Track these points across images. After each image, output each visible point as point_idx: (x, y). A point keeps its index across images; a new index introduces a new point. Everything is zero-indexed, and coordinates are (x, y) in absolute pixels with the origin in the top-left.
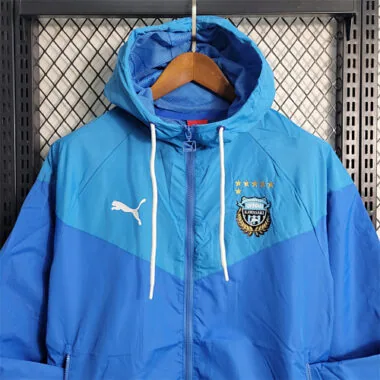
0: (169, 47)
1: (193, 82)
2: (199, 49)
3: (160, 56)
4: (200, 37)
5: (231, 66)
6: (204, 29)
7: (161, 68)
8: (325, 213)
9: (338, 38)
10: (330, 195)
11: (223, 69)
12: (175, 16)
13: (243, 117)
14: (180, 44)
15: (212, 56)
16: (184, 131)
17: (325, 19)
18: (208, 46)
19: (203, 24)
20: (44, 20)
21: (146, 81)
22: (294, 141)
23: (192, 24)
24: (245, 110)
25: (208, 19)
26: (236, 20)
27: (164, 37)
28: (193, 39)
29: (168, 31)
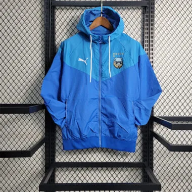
0: (95, 15)
1: (101, 25)
2: (103, 16)
3: (92, 18)
4: (103, 12)
5: (112, 20)
6: (105, 10)
7: (92, 21)
8: (138, 61)
9: (143, 13)
10: (139, 57)
11: (110, 22)
12: (96, 6)
13: (115, 34)
14: (98, 14)
15: (107, 18)
16: (99, 37)
17: (140, 8)
18: (105, 15)
19: (104, 9)
20: (58, 7)
21: (88, 25)
22: (130, 41)
23: (101, 8)
24: (116, 31)
25: (106, 7)
26: (114, 7)
27: (94, 12)
28: (102, 13)
29: (94, 10)
